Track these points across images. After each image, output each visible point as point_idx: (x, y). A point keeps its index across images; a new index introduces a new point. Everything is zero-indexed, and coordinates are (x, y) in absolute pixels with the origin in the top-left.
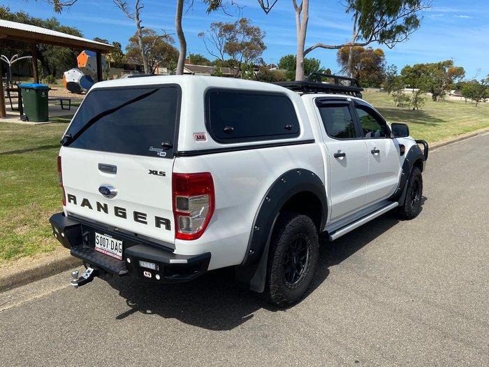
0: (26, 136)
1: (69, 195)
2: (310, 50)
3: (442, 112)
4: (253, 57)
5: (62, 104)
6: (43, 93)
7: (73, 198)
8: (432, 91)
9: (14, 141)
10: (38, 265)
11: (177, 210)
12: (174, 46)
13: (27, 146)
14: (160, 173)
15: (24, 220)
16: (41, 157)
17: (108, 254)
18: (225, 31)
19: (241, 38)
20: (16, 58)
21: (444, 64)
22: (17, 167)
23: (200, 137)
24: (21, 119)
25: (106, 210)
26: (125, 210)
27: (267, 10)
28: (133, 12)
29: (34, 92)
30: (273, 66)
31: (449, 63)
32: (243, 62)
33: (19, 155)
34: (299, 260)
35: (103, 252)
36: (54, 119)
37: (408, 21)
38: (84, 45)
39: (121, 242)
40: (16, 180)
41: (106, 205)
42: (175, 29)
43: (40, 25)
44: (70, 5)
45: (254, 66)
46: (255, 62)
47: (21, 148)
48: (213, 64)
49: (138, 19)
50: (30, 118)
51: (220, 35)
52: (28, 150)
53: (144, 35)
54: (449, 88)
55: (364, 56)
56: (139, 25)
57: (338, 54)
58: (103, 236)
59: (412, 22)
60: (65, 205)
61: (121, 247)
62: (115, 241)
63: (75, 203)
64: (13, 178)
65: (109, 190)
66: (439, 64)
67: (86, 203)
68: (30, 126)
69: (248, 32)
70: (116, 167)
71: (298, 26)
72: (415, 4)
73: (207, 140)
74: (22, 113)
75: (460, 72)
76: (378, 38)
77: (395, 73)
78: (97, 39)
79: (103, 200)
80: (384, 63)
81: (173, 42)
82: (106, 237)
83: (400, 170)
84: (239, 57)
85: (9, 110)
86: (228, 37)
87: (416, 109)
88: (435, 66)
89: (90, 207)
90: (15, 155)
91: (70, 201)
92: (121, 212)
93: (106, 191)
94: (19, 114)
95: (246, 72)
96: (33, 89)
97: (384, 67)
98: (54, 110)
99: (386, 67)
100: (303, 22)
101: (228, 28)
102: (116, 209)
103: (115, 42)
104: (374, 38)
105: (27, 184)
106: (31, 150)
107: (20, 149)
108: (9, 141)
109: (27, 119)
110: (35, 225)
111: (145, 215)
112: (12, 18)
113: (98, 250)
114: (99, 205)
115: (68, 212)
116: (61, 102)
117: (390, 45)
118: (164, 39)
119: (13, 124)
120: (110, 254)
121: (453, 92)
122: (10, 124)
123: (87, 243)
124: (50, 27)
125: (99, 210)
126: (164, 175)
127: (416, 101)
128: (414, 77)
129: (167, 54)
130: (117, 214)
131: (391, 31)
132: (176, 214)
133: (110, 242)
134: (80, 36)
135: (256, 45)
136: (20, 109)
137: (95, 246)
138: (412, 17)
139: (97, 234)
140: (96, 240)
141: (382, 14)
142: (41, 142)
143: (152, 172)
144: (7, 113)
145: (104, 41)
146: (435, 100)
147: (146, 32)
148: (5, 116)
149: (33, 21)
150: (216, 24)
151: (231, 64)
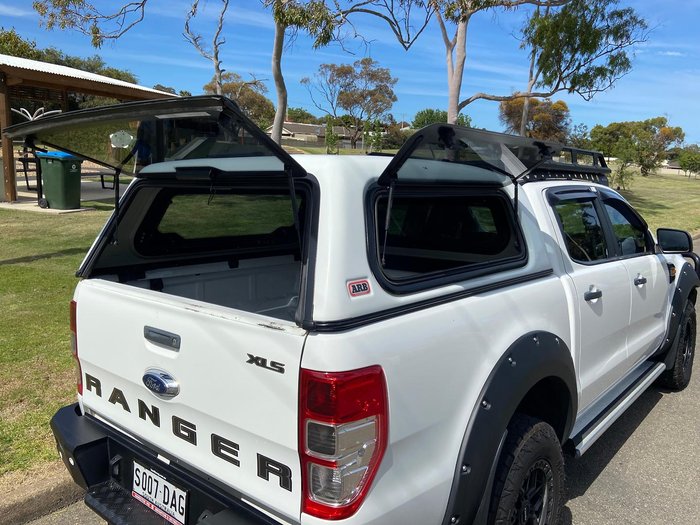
0: (44, 233)
1: (88, 376)
2: (467, 102)
3: (661, 193)
4: (379, 112)
5: (102, 181)
6: (74, 167)
7: (93, 383)
8: (641, 162)
9: (23, 241)
10: (32, 492)
11: (308, 452)
12: (266, 96)
13: (43, 250)
14: (273, 364)
15: (20, 391)
16: (63, 268)
17: (157, 510)
18: (339, 75)
19: (361, 85)
20: (41, 112)
21: (654, 122)
22: (22, 287)
23: (359, 288)
24: (39, 205)
25: (156, 419)
26: (193, 427)
27: (407, 45)
28: (210, 49)
29: (59, 165)
30: (406, 125)
31: (661, 122)
32: (365, 118)
33: (28, 265)
34: (531, 512)
35: (148, 504)
36: (89, 204)
37: (613, 61)
38: (139, 95)
39: (184, 494)
40: (17, 311)
41: (156, 410)
42: (271, 73)
43: (78, 67)
44: (116, 37)
45: (382, 126)
46: (381, 118)
47: (32, 252)
48: (321, 122)
49: (217, 58)
50: (53, 203)
51: (332, 81)
52: (43, 257)
53: (224, 82)
54: (660, 158)
55: (539, 111)
56: (218, 67)
57: (501, 107)
58: (149, 473)
59: (620, 62)
60: (81, 394)
61: (183, 504)
62: (172, 488)
63: (99, 393)
64: (13, 307)
65: (162, 384)
66: (647, 122)
67: (117, 397)
68: (51, 216)
69: (372, 76)
70: (178, 339)
71: (450, 69)
72: (621, 37)
73: (372, 293)
74: (40, 196)
75: (677, 134)
76: (568, 85)
77: (585, 135)
78: (159, 87)
79: (151, 400)
80: (568, 121)
81: (266, 91)
82: (154, 477)
83: (669, 307)
84: (358, 112)
85: (22, 189)
86: (342, 82)
87: (622, 188)
88: (640, 124)
89: (126, 408)
90: (22, 264)
91: (89, 388)
92: (185, 430)
93: (156, 383)
94: (36, 196)
95: (370, 133)
96: (58, 160)
97: (568, 127)
98: (90, 190)
99: (571, 127)
100: (457, 63)
101: (344, 72)
102: (176, 421)
103: (184, 91)
104: (561, 86)
105: (34, 318)
106: (48, 256)
107: (30, 254)
108: (15, 241)
109: (48, 205)
110: (37, 403)
111: (237, 446)
112: (38, 57)
113: (137, 497)
114: (142, 406)
115: (85, 407)
116: (102, 177)
117: (586, 95)
118: (252, 87)
119: (26, 212)
120: (160, 512)
121: (665, 163)
122: (21, 212)
123: (117, 478)
124: (91, 69)
125: (142, 416)
126: (281, 370)
127: (621, 177)
128: (610, 141)
129: (256, 107)
130: (176, 432)
131: (586, 76)
132: (305, 460)
133: (161, 488)
134: (135, 83)
135: (383, 95)
136: (39, 189)
137: (131, 489)
138: (620, 55)
139: (136, 466)
140: (135, 478)
141: (574, 51)
142: (66, 243)
143: (253, 360)
144: (20, 194)
145: (169, 90)
146: (645, 174)
147: (227, 77)
148: (15, 199)
149: (69, 61)
150: (326, 66)
151: (346, 121)
